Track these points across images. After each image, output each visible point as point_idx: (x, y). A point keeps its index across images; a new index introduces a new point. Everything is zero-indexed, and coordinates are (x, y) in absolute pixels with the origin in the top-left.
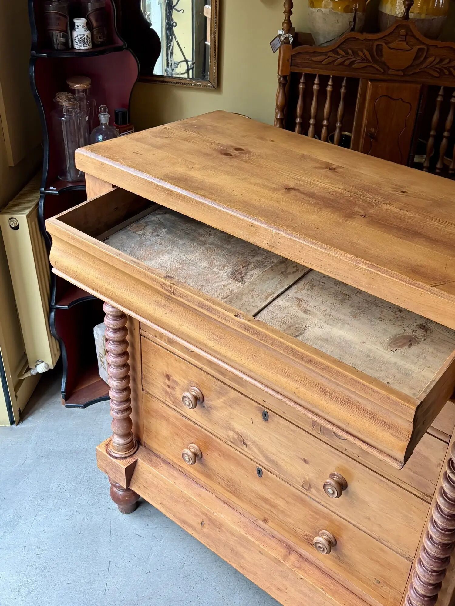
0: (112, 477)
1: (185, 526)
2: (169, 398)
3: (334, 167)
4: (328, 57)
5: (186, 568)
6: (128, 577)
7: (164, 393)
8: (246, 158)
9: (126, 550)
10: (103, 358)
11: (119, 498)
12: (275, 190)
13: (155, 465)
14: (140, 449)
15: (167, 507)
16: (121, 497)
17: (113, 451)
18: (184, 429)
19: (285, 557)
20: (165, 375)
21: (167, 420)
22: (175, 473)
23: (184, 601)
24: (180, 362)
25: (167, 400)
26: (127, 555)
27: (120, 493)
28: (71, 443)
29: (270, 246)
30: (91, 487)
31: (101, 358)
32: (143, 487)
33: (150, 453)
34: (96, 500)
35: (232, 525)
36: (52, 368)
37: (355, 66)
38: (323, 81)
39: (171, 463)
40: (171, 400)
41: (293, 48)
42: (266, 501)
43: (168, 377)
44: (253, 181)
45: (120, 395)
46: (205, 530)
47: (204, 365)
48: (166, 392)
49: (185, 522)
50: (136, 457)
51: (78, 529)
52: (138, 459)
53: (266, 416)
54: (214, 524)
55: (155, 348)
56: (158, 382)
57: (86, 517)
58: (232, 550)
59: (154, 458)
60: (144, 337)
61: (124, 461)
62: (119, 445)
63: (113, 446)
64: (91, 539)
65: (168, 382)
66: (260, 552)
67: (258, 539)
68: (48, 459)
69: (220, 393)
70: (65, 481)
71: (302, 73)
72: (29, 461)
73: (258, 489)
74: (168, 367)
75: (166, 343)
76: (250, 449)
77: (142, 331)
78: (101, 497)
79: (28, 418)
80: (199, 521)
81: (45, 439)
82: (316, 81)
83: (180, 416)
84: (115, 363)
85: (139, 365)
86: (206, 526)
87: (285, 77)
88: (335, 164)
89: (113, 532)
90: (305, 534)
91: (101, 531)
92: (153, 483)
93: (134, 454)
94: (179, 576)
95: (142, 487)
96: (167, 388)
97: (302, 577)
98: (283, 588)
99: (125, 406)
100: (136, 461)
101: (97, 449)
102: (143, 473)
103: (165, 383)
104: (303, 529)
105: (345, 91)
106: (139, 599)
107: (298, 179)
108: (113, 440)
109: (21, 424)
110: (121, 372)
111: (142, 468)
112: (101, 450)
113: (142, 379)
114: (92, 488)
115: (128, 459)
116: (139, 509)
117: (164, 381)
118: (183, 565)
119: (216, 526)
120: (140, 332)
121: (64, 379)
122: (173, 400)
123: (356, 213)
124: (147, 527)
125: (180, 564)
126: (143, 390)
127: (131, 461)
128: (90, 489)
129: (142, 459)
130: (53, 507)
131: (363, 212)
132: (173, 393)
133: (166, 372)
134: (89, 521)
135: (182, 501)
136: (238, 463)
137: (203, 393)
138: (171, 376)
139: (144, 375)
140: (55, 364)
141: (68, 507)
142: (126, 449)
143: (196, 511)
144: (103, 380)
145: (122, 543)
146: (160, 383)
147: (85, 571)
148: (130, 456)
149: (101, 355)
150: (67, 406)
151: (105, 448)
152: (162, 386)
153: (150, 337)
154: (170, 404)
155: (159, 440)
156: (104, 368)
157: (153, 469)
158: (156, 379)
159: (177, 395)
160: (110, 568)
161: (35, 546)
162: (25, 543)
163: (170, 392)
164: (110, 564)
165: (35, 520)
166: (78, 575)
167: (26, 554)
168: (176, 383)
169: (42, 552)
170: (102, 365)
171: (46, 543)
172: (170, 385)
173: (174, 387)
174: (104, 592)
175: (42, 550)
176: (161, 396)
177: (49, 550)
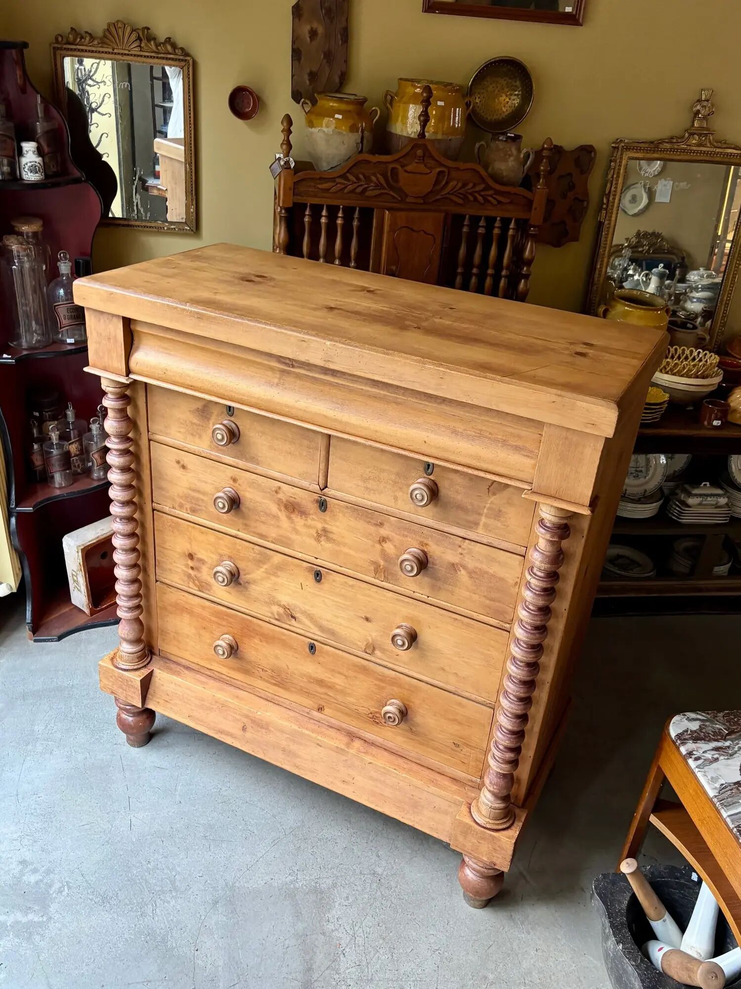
0: (122, 697)
1: (224, 736)
2: (194, 583)
3: (372, 289)
4: (337, 184)
5: (225, 793)
6: (155, 810)
7: (186, 578)
8: (272, 283)
9: (147, 784)
10: (76, 577)
11: (131, 725)
12: (315, 309)
13: (178, 674)
14: (153, 659)
15: (197, 719)
16: (132, 724)
17: (123, 663)
18: (213, 619)
19: (348, 745)
20: (187, 554)
21: (190, 612)
22: (203, 679)
24: (207, 534)
25: (190, 587)
26: (149, 789)
27: (131, 719)
28: (51, 680)
29: (324, 361)
31: (74, 577)
32: (163, 701)
33: (168, 661)
35: (281, 722)
36: (15, 591)
37: (367, 194)
38: (333, 212)
39: (196, 667)
40: (196, 585)
41: (295, 174)
42: (321, 682)
43: (191, 556)
44: (288, 302)
45: (129, 588)
46: (248, 735)
47: (239, 531)
48: (189, 576)
49: (221, 732)
50: (150, 667)
51: (81, 769)
52: (155, 669)
53: (318, 576)
54: (258, 725)
55: (173, 523)
56: (178, 565)
57: (88, 756)
58: (284, 750)
59: (173, 666)
60: (158, 511)
61: (138, 673)
62: (130, 653)
63: (121, 657)
64: (100, 777)
65: (190, 563)
66: (318, 744)
67: (313, 731)
68: (24, 701)
69: (260, 562)
70: (53, 722)
71: (307, 204)
73: (310, 671)
74: (190, 543)
75: (189, 514)
76: (300, 622)
77: (155, 505)
80: (241, 725)
81: (15, 680)
82: (324, 213)
83: (207, 603)
84: (126, 547)
85: (151, 549)
86: (249, 729)
87: (287, 210)
88: (372, 287)
89: (125, 767)
90: (369, 712)
91: (111, 768)
92: (176, 694)
93: (148, 664)
94: (216, 802)
95: (161, 702)
96: (191, 571)
97: (371, 761)
98: (348, 779)
99: (135, 602)
100: (152, 672)
101: (100, 665)
102: (163, 685)
103: (187, 565)
104: (365, 707)
105: (359, 224)
106: (174, 830)
107: (336, 300)
108: (121, 649)
111: (160, 679)
112: (105, 665)
113: (155, 567)
115: (142, 671)
116: (153, 740)
117: (185, 563)
118: (219, 791)
119: (262, 727)
121: (29, 606)
122: (198, 584)
123: (409, 326)
124: (167, 758)
125: (216, 790)
126: (157, 581)
127: (145, 672)
128: (86, 727)
129: (159, 669)
131: (416, 326)
132: (199, 575)
133: (188, 550)
134: (93, 759)
135: (215, 707)
136: (285, 644)
137: (239, 566)
138: (195, 554)
139: (158, 561)
140: (17, 586)
142: (138, 658)
143: (235, 715)
144: (76, 607)
145: (139, 777)
146: (180, 566)
147: (101, 811)
148: (143, 667)
149: (74, 573)
150: (36, 641)
151: (110, 662)
152: (183, 570)
153: (167, 509)
154: (195, 590)
155: (179, 641)
156: (79, 590)
157: (174, 677)
158: (175, 562)
159: (203, 577)
160: (130, 803)
161: (30, 793)
162: (16, 792)
163: (193, 575)
164: (130, 800)
165: (24, 766)
166: (93, 816)
167: (21, 803)
168: (201, 562)
169: (41, 798)
170: (75, 586)
171: (44, 788)
172: (193, 566)
173: (200, 568)
174: (129, 829)
175: (40, 796)
176: (183, 583)
177: (50, 795)
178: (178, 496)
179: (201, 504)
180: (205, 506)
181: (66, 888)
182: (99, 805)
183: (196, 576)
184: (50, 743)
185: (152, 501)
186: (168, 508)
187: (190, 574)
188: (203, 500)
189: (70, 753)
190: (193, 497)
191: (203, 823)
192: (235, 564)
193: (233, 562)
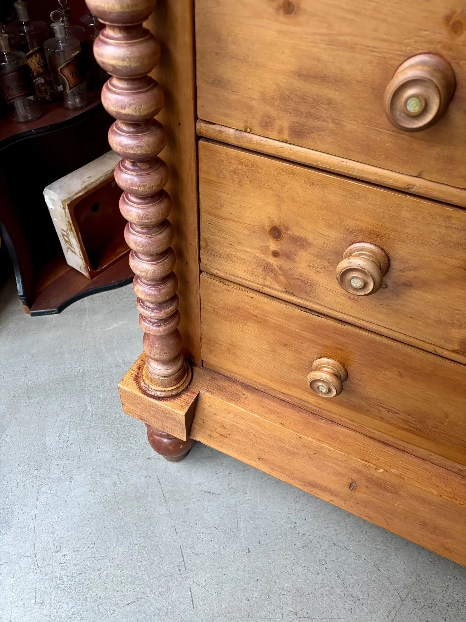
0: (157, 426)
2: (276, 279)
6: (219, 568)
7: (259, 271)
9: (200, 522)
10: (68, 237)
13: (235, 398)
14: (195, 373)
15: (273, 464)
17: (153, 388)
18: (306, 334)
20: (268, 228)
21: (261, 321)
23: (322, 589)
25: (268, 283)
26: (203, 530)
28: (57, 367)
30: (109, 431)
31: (65, 237)
32: (217, 435)
33: (216, 376)
34: (124, 449)
40: (280, 283)
43: (276, 232)
45: (160, 290)
46: (359, 494)
48: (268, 268)
50: (196, 390)
51: (112, 503)
52: (201, 391)
54: (379, 486)
55: (241, 164)
56: (245, 249)
57: (117, 480)
59: (226, 384)
60: (208, 139)
61: (178, 401)
63: (150, 380)
64: (138, 515)
65: (273, 245)
68: (29, 399)
70: (67, 429)
74: (279, 207)
77: (201, 126)
78: (130, 443)
80: (347, 481)
81: (16, 369)
83: (298, 312)
84: (148, 219)
85: (192, 219)
86: (361, 488)
89: (167, 495)
91: (150, 499)
92: (238, 428)
93: (190, 384)
94: (295, 547)
95: (215, 435)
96: (272, 260)
100: (198, 398)
101: (119, 388)
102: (215, 414)
103: (265, 250)
106: (252, 604)
110: (160, 240)
111: (210, 406)
112: (129, 390)
114: (111, 432)
115: (184, 397)
117: (262, 244)
118: (294, 527)
119: (385, 489)
120: (198, 127)
121: (18, 276)
122: (284, 281)
124: (216, 475)
126: (201, 272)
127: (188, 399)
128: (108, 434)
129: (207, 391)
132: (288, 266)
133: (272, 221)
134: (125, 485)
135: (302, 452)
137: (390, 252)
138: (287, 229)
139: (205, 240)
142: (176, 379)
143: (338, 468)
144: (73, 269)
145: (188, 510)
146: (249, 250)
148: (184, 390)
149: (64, 233)
150: (33, 315)
151: (134, 384)
152: (255, 257)
153: (230, 134)
154: (276, 289)
155: (236, 355)
156: (73, 252)
157: (232, 405)
158: (239, 243)
159: (300, 270)
160: (185, 558)
161: (52, 549)
162: (33, 548)
163: (277, 266)
164: (183, 552)
165: (38, 504)
166: (139, 585)
167: (42, 567)
168: (299, 243)
169: (67, 558)
170: (68, 247)
171: (68, 538)
172: (279, 250)
173: (294, 254)
174: (192, 606)
175: (66, 553)
176: (252, 279)
177: (78, 551)
178: (264, 99)
179: (324, 114)
180: (333, 120)
182: (144, 563)
183: (281, 268)
184: (67, 462)
185: (196, 118)
186: (232, 131)
187: (270, 264)
188: (330, 102)
189: (94, 476)
190: (303, 98)
191: (288, 587)
192: (384, 248)
193: (378, 244)
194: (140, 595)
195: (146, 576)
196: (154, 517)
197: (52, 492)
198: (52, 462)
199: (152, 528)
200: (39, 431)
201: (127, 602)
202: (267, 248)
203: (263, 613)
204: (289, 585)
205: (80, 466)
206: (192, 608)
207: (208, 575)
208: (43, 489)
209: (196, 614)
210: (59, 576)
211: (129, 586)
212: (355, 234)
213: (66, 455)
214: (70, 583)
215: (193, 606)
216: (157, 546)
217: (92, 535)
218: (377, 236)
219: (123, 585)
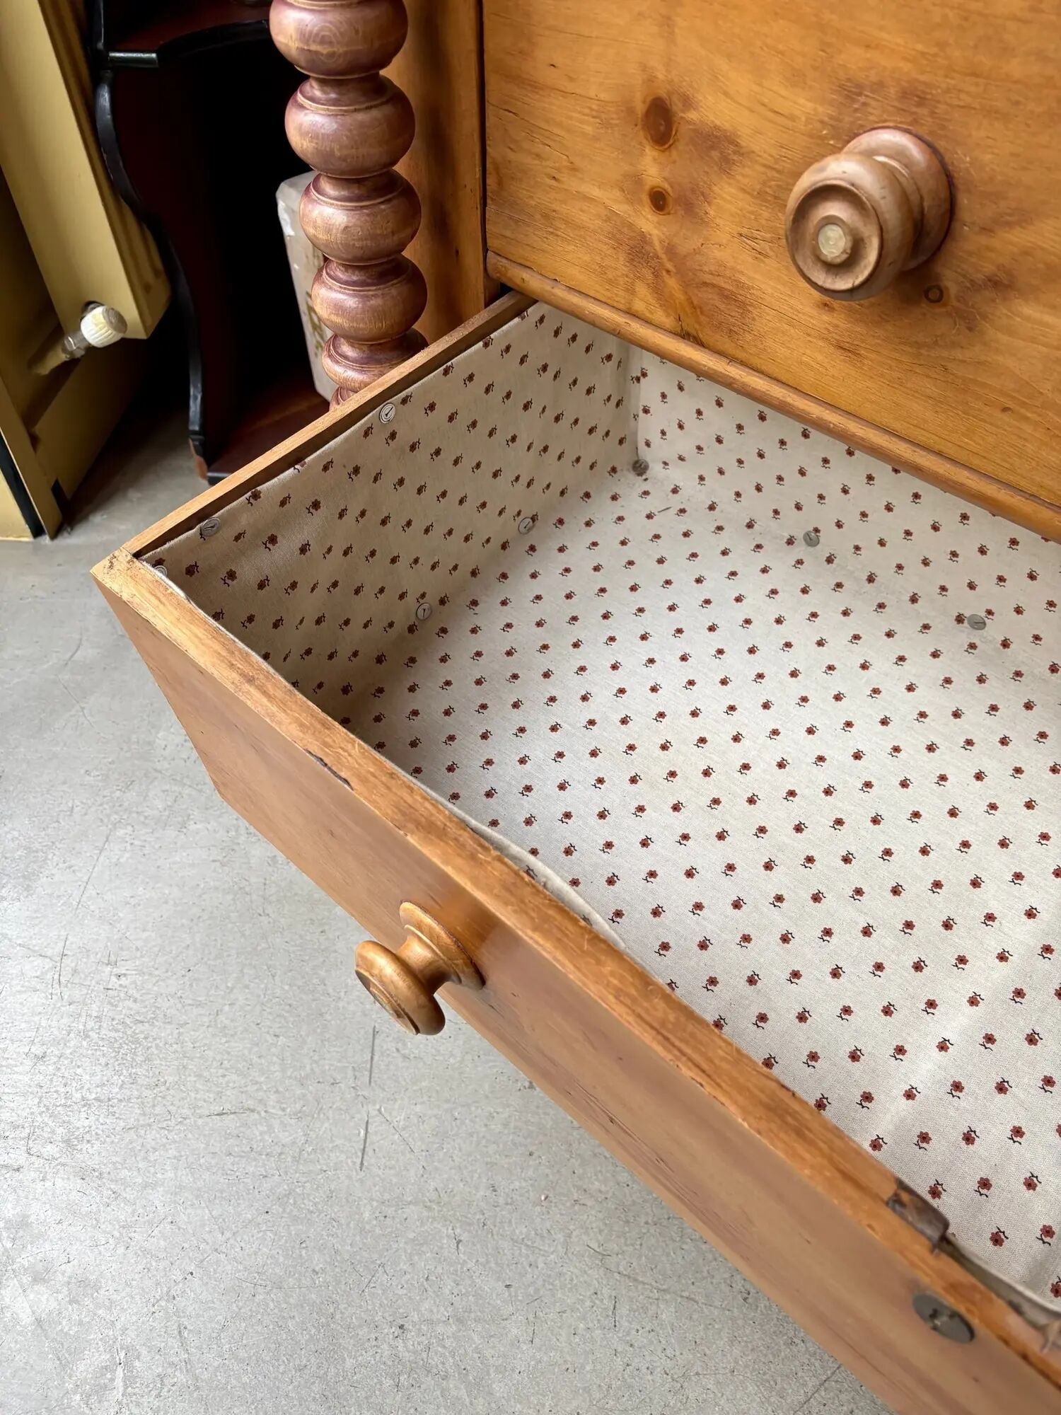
2: (658, 290)
6: (448, 1101)
7: (619, 264)
20: (640, 108)
25: (639, 306)
36: (142, 335)
40: (666, 302)
43: (661, 119)
48: (639, 251)
51: (255, 897)
56: (587, 189)
64: (301, 937)
72: (87, 653)
79: (91, 518)
96: (648, 222)
103: (631, 186)
109: (65, 534)
113: (484, 205)
117: (625, 166)
121: (195, 387)
130: (167, 813)
132: (688, 242)
133: (651, 80)
138: (687, 104)
140: (153, 322)
141: (220, 816)
146: (596, 192)
147: (283, 1070)
152: (611, 216)
154: (658, 327)
158: (574, 169)
159: (717, 253)
160: (376, 1058)
161: (99, 956)
162: (63, 943)
163: (661, 241)
164: (377, 1041)
165: (101, 859)
166: (257, 1083)
167: (66, 986)
168: (715, 154)
169: (123, 981)
170: (318, 342)
171: (139, 944)
172: (666, 186)
173: (703, 194)
174: (359, 1161)
175: (124, 972)
176: (602, 293)
177: (150, 974)
181: (120, 1372)
182: (282, 1040)
183: (671, 250)
184: (187, 791)
187: (643, 238)
189: (233, 833)
191: (600, 1191)
192: (941, 144)
193: (922, 131)
194: (251, 1103)
195: (277, 1067)
196: (335, 951)
197: (136, 842)
198: (156, 783)
199: (322, 973)
200: (148, 716)
201: (218, 1109)
202: (637, 179)
203: (521, 1231)
204: (603, 1188)
205: (211, 804)
206: (358, 1168)
207: (418, 1108)
208: (120, 833)
209: (362, 1181)
210: (95, 1014)
211: (234, 1077)
212: (862, 99)
213: (188, 777)
214: (113, 1034)
215: (362, 1163)
216: (321, 1015)
217: (191, 952)
218: (922, 101)
219: (221, 1072)
